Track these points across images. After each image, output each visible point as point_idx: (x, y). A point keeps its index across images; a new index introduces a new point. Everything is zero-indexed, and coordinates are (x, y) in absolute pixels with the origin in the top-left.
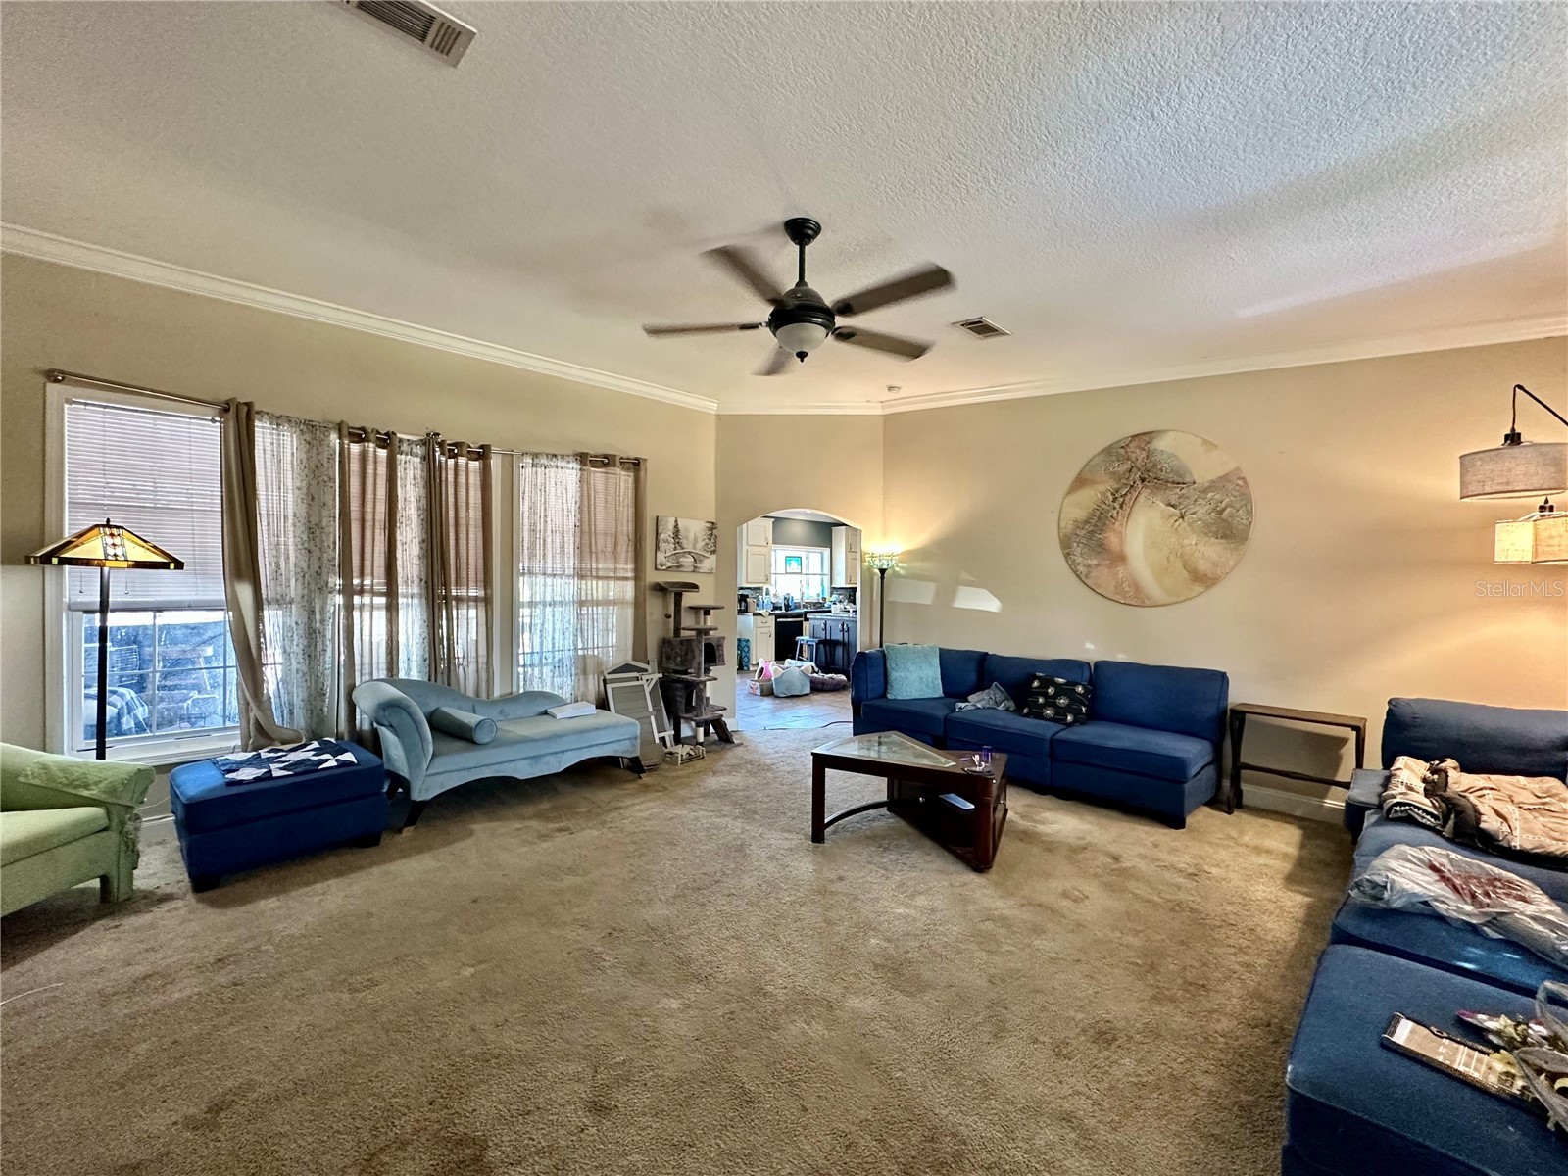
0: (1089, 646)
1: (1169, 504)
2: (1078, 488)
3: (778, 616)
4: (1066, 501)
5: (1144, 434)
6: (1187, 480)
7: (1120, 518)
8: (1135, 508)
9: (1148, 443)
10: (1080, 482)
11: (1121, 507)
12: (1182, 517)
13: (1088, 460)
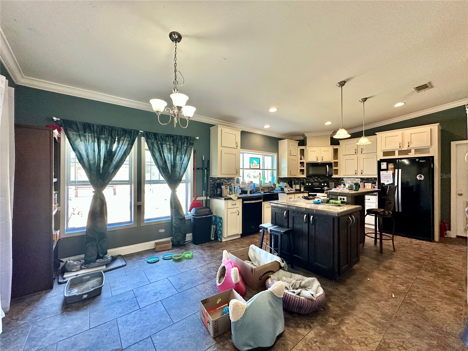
3: (244, 199)
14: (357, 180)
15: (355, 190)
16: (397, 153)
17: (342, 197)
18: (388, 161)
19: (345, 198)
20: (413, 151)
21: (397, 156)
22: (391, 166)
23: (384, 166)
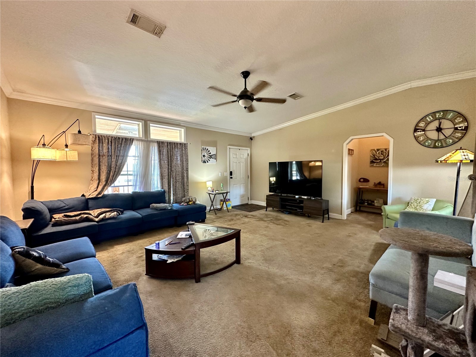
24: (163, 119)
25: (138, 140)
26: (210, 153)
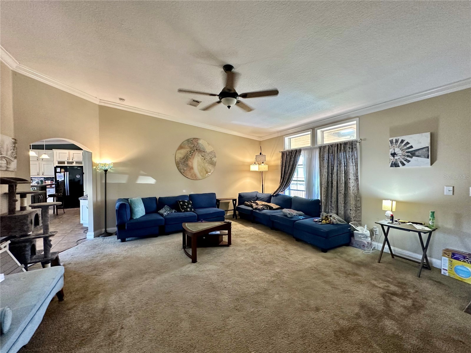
0: (184, 191)
1: (202, 156)
2: (180, 149)
4: (177, 152)
5: (196, 138)
6: (205, 151)
7: (192, 158)
8: (195, 156)
9: (197, 141)
10: (181, 147)
11: (192, 155)
12: (205, 159)
13: (183, 141)
14: (42, 178)
15: (40, 184)
16: (66, 163)
17: (33, 188)
18: (61, 167)
19: (35, 188)
20: (75, 162)
21: (66, 165)
22: (63, 170)
23: (58, 170)
24: (342, 115)
25: (306, 149)
26: (411, 147)
